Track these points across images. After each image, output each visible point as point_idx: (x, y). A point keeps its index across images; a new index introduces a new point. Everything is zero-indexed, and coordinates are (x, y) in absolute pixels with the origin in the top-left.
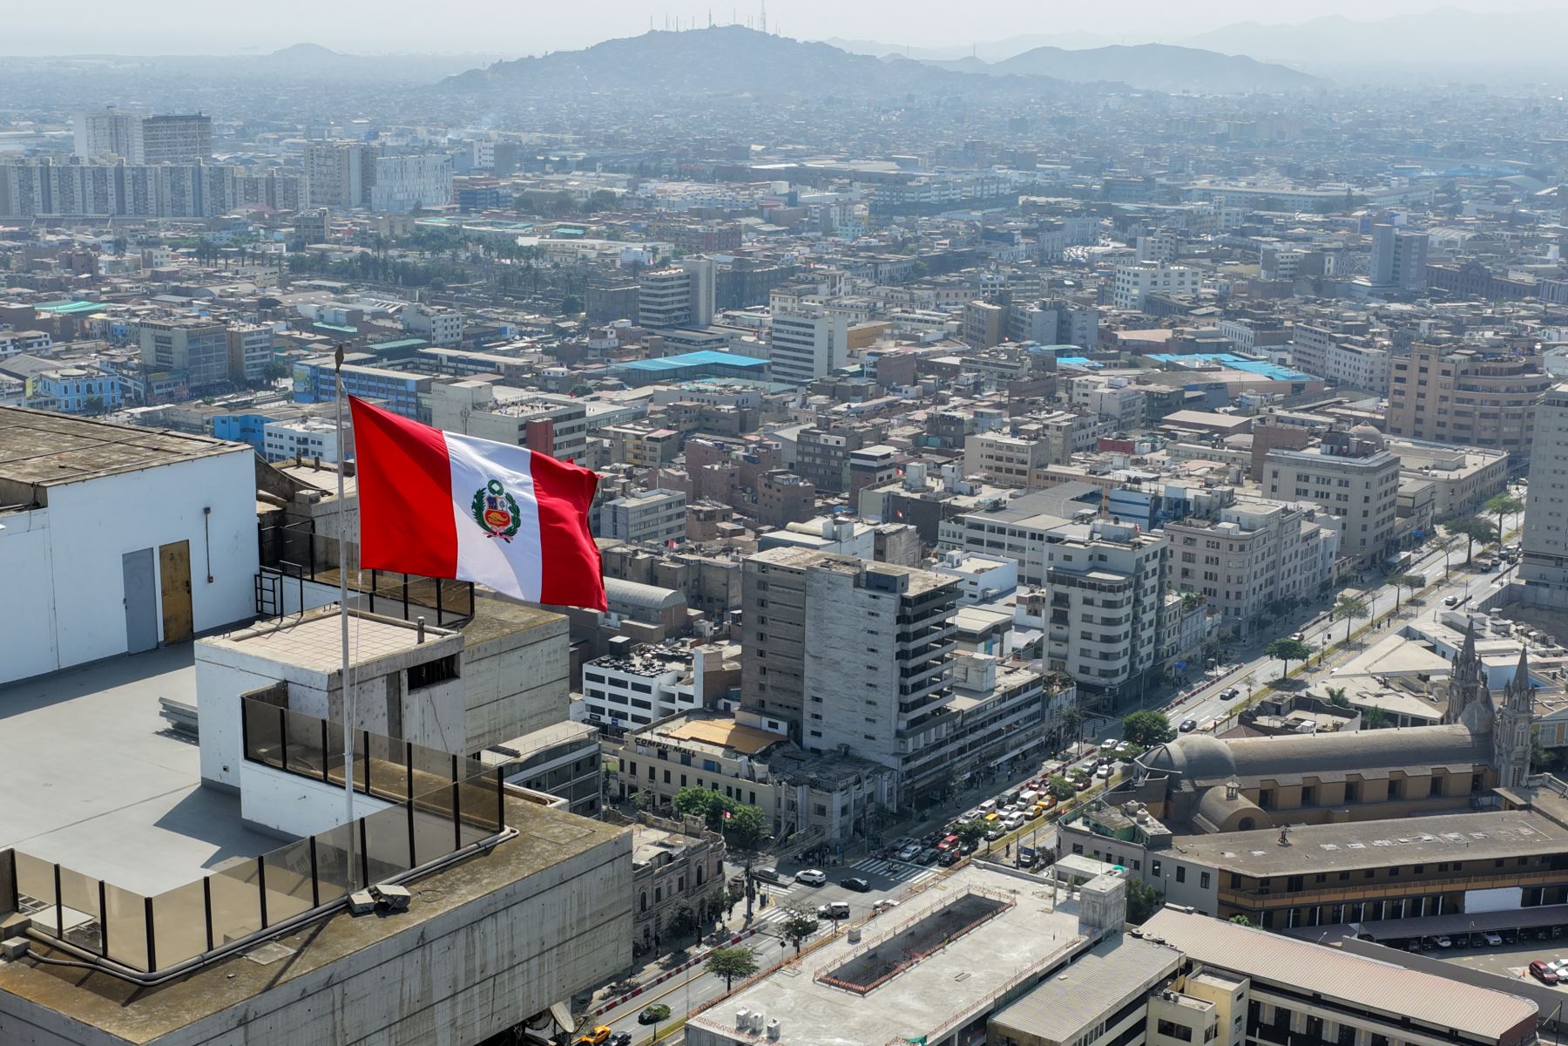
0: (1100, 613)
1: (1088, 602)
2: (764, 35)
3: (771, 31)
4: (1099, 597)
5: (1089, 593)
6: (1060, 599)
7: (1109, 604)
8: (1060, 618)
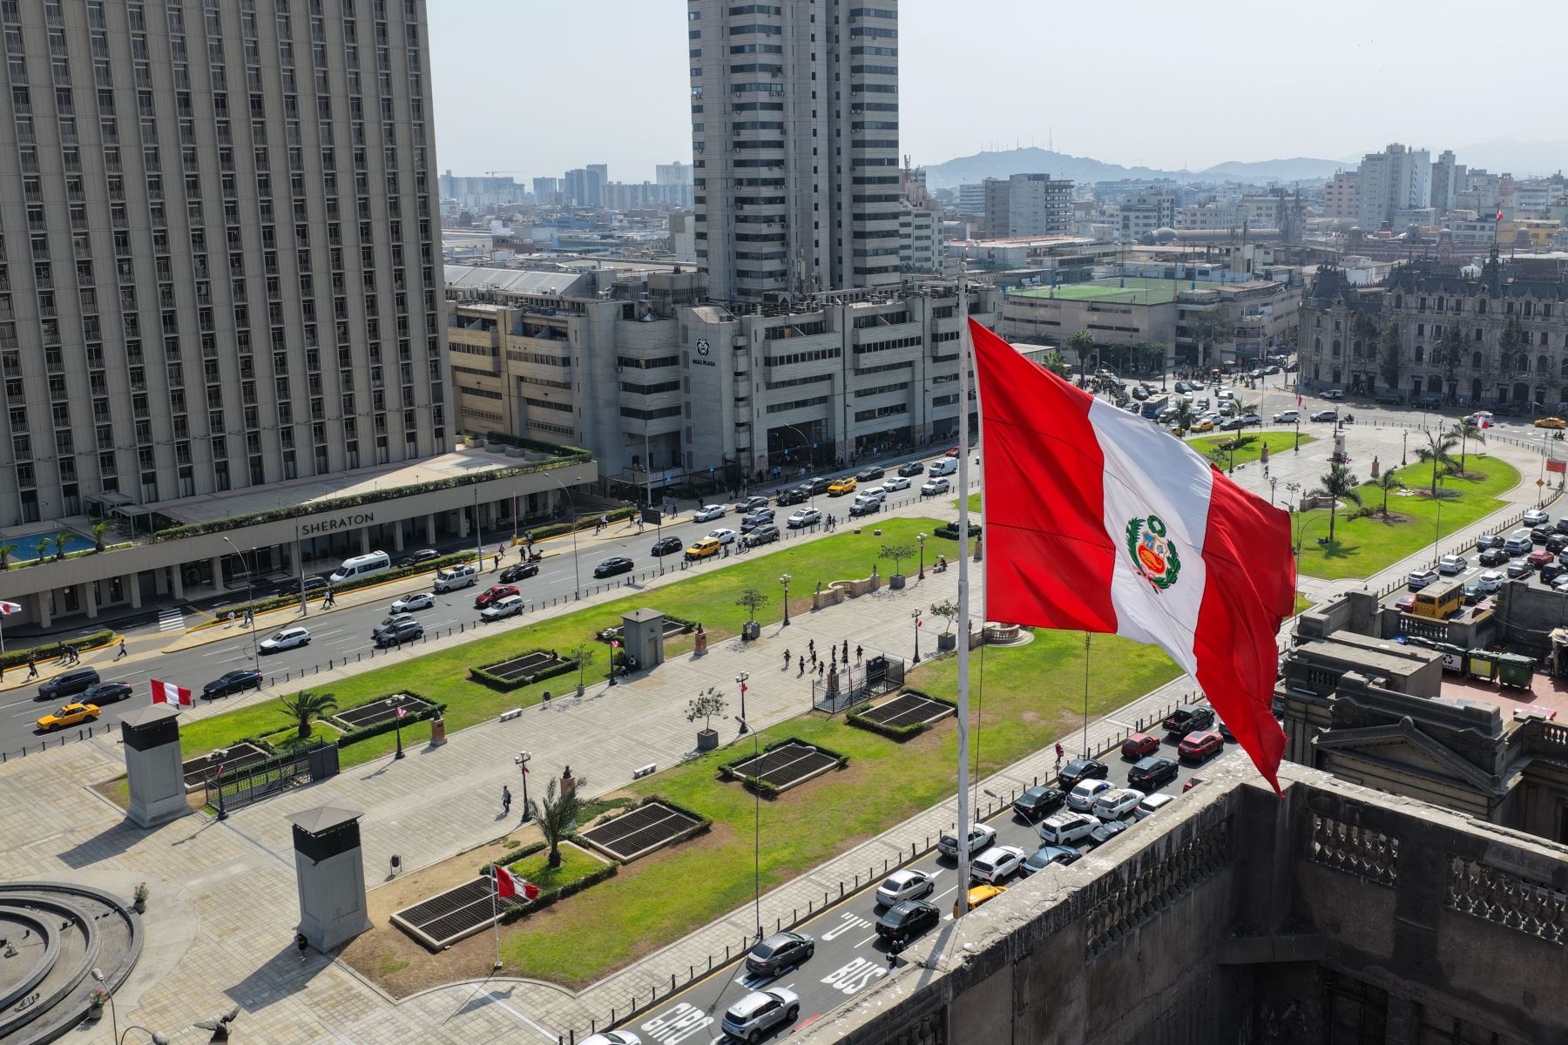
0: (1142, 221)
1: (1137, 217)
2: (1051, 153)
3: (1055, 150)
4: (1141, 214)
5: (1138, 214)
6: (1126, 218)
7: (1146, 217)
8: (1126, 226)
